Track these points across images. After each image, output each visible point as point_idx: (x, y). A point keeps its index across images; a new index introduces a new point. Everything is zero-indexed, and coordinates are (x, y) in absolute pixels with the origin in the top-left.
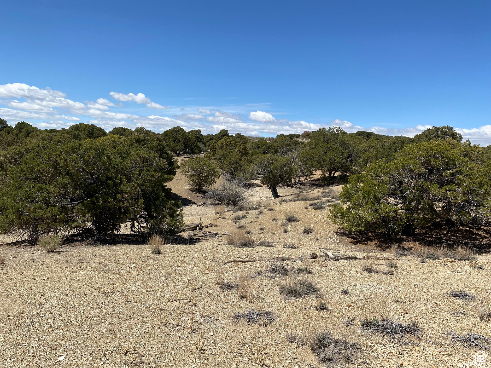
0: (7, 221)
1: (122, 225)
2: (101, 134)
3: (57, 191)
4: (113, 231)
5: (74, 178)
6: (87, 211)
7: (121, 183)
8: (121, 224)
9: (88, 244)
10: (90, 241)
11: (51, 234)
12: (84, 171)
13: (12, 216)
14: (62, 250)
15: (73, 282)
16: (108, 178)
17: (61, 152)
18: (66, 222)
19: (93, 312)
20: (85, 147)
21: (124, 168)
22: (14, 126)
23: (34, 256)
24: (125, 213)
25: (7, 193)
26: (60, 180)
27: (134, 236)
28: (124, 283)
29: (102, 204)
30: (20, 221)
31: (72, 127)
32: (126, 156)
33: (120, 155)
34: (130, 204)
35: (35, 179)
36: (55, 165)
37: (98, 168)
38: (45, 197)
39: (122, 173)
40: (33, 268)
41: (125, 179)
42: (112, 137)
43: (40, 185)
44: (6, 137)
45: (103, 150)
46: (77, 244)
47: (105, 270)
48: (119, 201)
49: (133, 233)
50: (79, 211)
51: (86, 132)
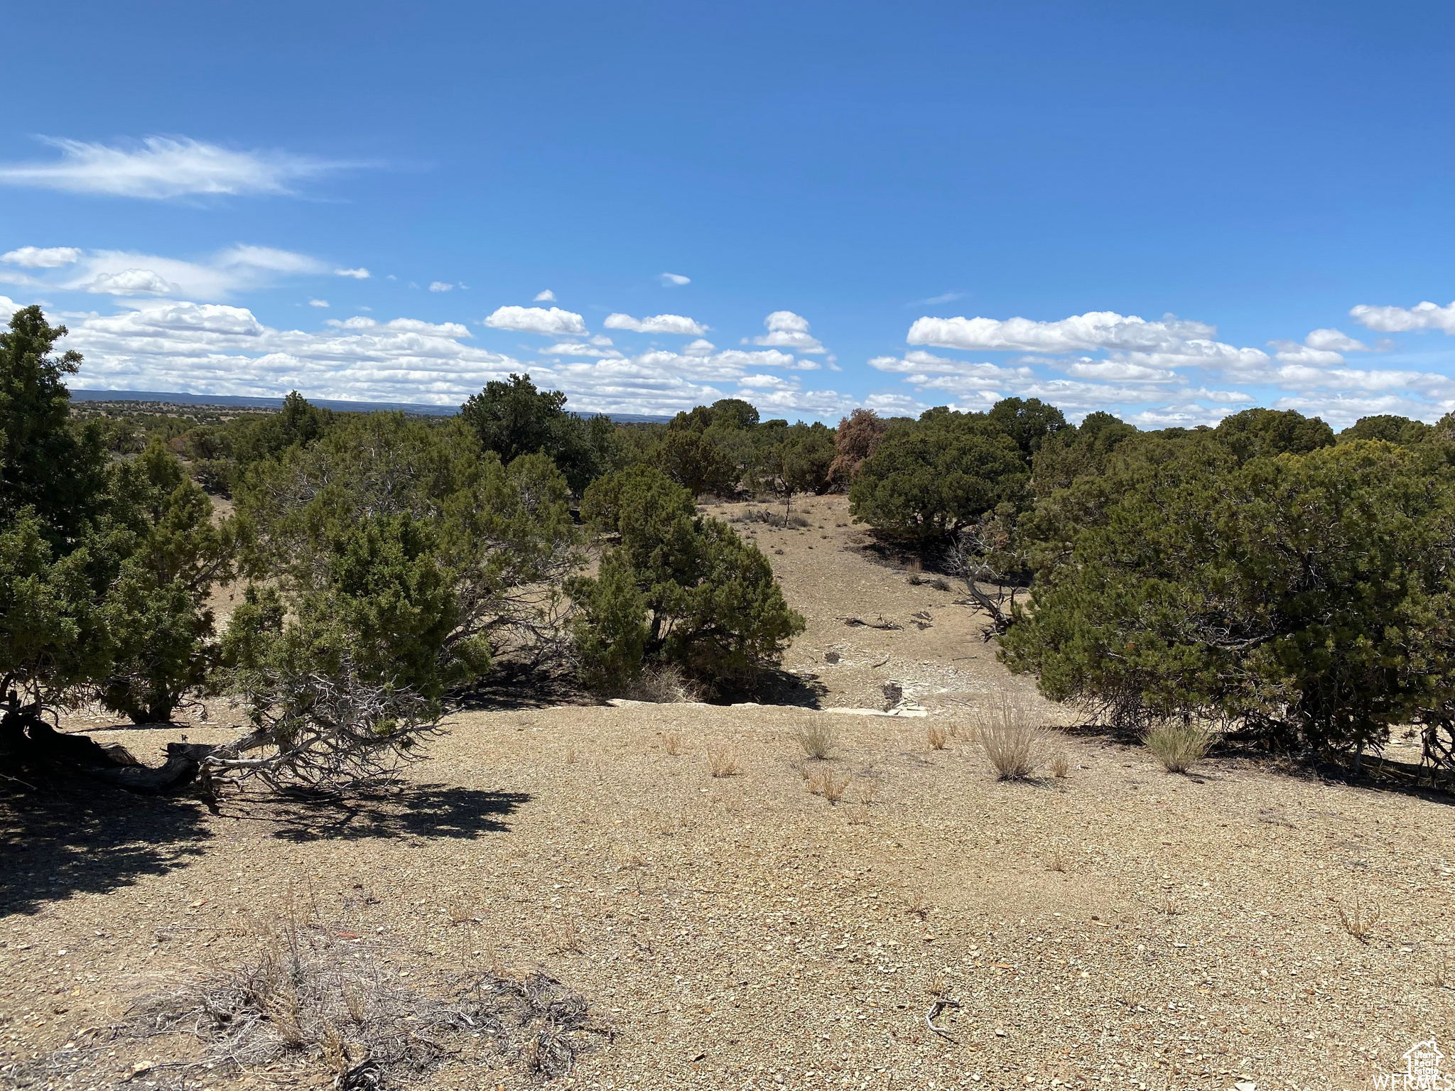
0: (1066, 668)
1: (1397, 731)
2: (1317, 437)
3: (1199, 602)
4: (1361, 746)
5: (1253, 569)
6: (1285, 670)
7: (1403, 593)
8: (1391, 727)
9: (1279, 770)
10: (1285, 760)
11: (1175, 722)
12: (1283, 547)
13: (1081, 658)
14: (1206, 773)
15: (1251, 873)
16: (1358, 576)
17: (1221, 492)
18: (1218, 694)
19: (1326, 983)
20: (1294, 476)
21: (1417, 544)
22: (1078, 425)
23: (1134, 773)
24: (1409, 691)
25: (1071, 596)
26: (1209, 570)
27: (1433, 772)
28: (1422, 922)
29: (1332, 653)
30: (1098, 672)
31: (1228, 422)
32: (1422, 505)
33: (1403, 502)
34: (1430, 663)
35: (1138, 565)
36: (1200, 527)
37: (1328, 542)
38: (1165, 616)
39: (1408, 562)
40: (1135, 805)
41: (1418, 579)
42: (1359, 447)
43: (1152, 581)
44: (1063, 453)
45: (1349, 487)
46: (1246, 762)
47: (1351, 863)
48: (1390, 651)
49: (1432, 763)
50: (1259, 668)
51: (1269, 435)
